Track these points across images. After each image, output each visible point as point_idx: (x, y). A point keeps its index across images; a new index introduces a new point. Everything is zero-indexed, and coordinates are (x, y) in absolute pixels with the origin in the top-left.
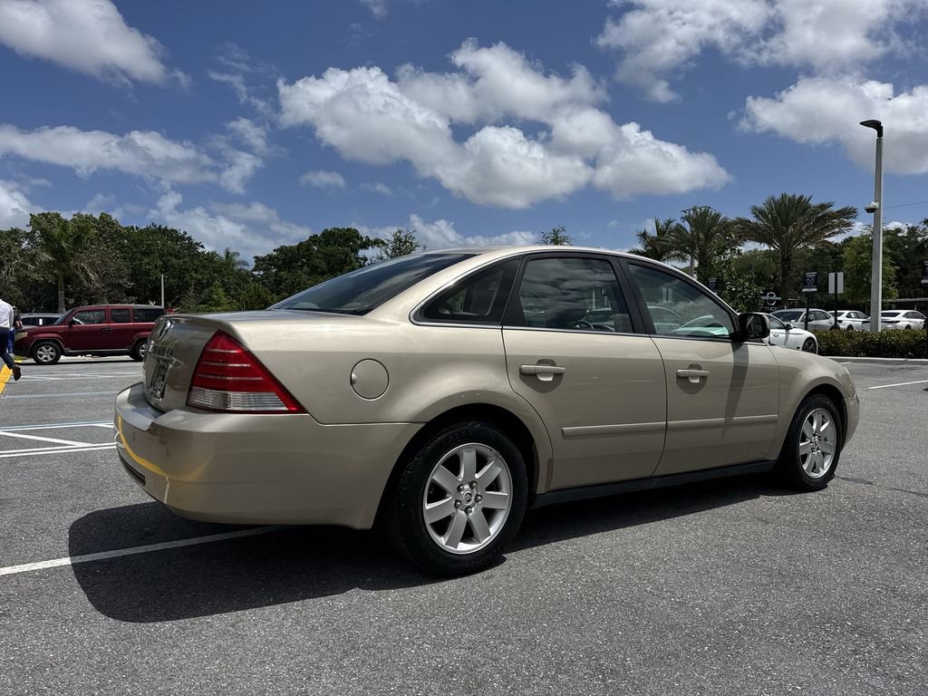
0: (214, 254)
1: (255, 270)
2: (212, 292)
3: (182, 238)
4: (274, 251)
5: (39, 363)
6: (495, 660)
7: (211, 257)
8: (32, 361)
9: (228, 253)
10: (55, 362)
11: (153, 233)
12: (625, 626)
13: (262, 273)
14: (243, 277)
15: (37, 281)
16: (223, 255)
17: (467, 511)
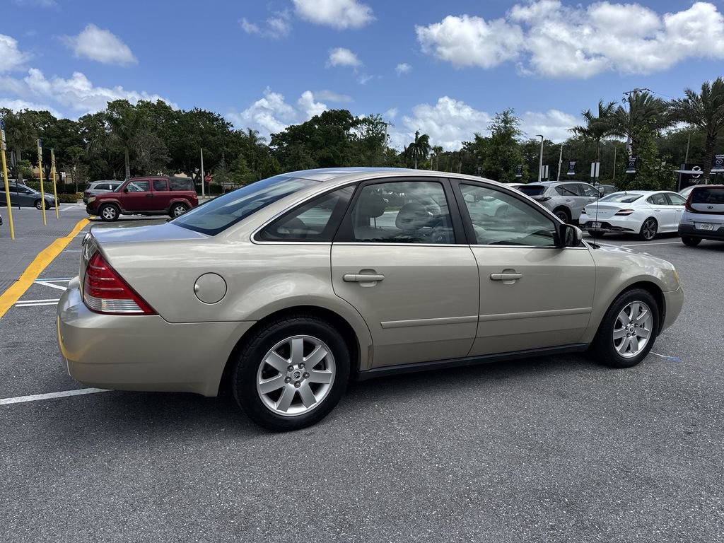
0: (241, 133)
1: (271, 144)
2: (238, 163)
3: (217, 119)
4: (286, 129)
5: (104, 220)
6: (271, 508)
7: (238, 134)
8: (99, 218)
9: (251, 131)
10: (116, 219)
11: (196, 115)
12: (385, 486)
13: (276, 147)
14: (263, 151)
15: (115, 153)
16: (247, 133)
17: (297, 384)
